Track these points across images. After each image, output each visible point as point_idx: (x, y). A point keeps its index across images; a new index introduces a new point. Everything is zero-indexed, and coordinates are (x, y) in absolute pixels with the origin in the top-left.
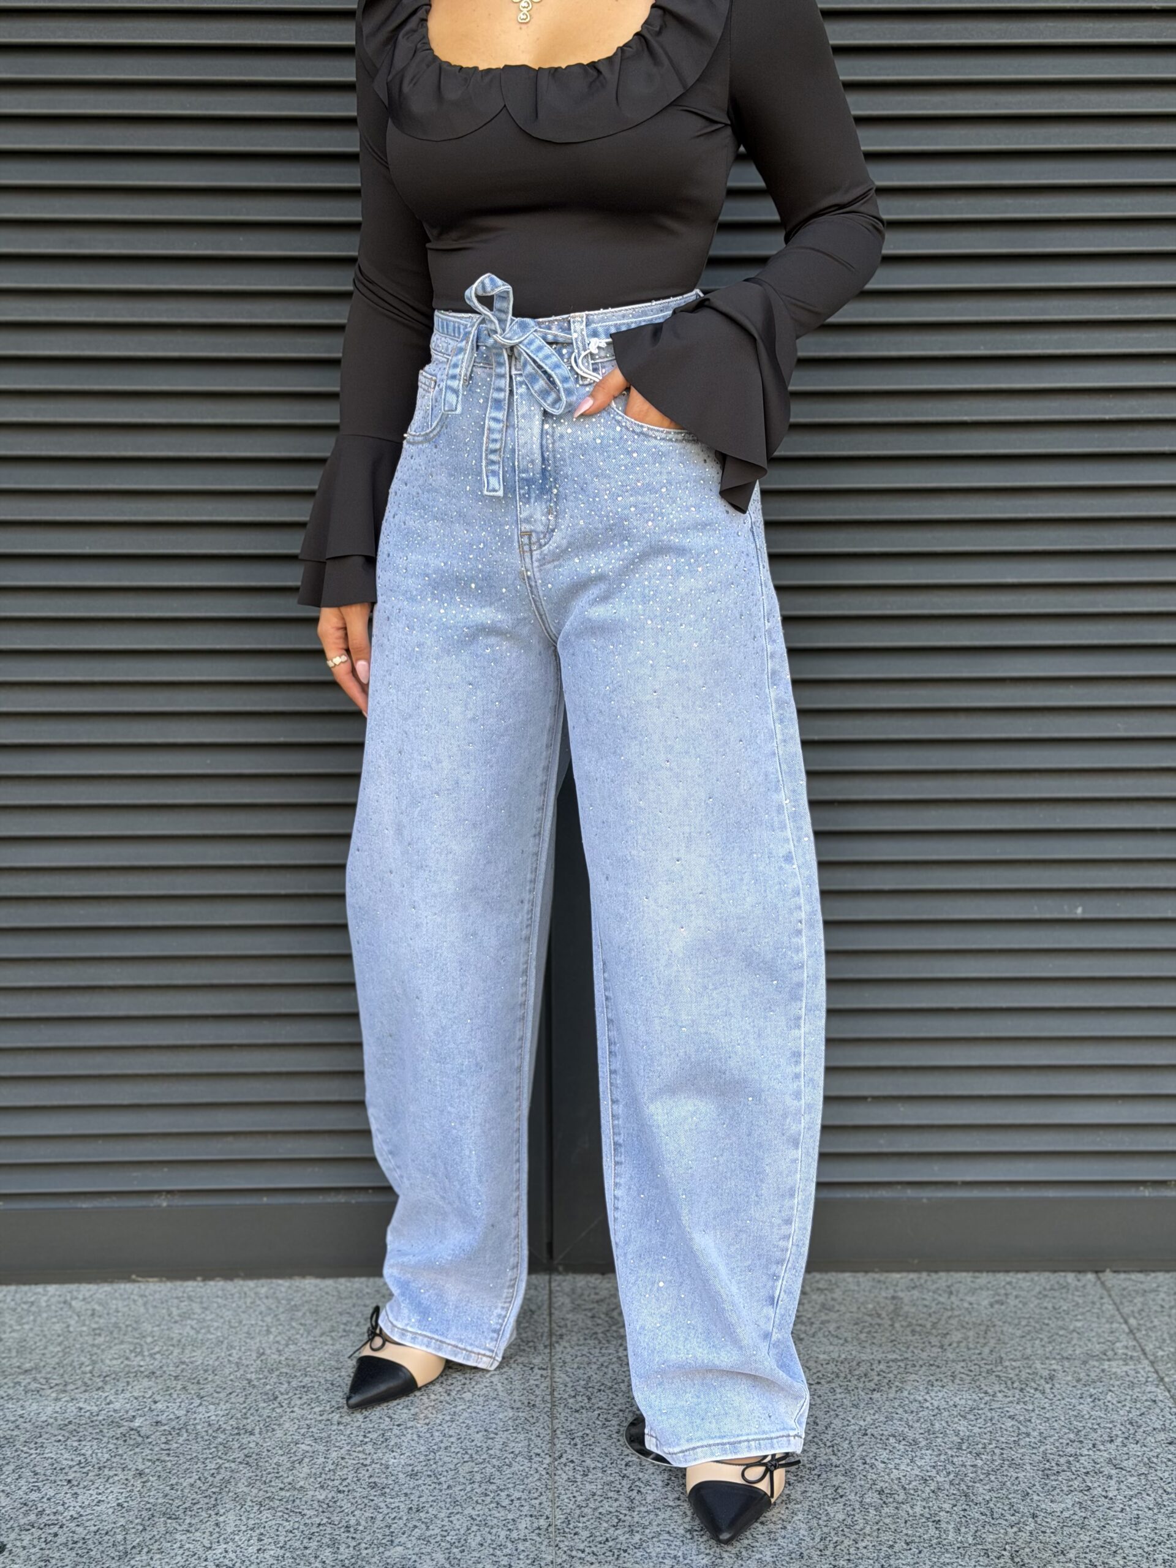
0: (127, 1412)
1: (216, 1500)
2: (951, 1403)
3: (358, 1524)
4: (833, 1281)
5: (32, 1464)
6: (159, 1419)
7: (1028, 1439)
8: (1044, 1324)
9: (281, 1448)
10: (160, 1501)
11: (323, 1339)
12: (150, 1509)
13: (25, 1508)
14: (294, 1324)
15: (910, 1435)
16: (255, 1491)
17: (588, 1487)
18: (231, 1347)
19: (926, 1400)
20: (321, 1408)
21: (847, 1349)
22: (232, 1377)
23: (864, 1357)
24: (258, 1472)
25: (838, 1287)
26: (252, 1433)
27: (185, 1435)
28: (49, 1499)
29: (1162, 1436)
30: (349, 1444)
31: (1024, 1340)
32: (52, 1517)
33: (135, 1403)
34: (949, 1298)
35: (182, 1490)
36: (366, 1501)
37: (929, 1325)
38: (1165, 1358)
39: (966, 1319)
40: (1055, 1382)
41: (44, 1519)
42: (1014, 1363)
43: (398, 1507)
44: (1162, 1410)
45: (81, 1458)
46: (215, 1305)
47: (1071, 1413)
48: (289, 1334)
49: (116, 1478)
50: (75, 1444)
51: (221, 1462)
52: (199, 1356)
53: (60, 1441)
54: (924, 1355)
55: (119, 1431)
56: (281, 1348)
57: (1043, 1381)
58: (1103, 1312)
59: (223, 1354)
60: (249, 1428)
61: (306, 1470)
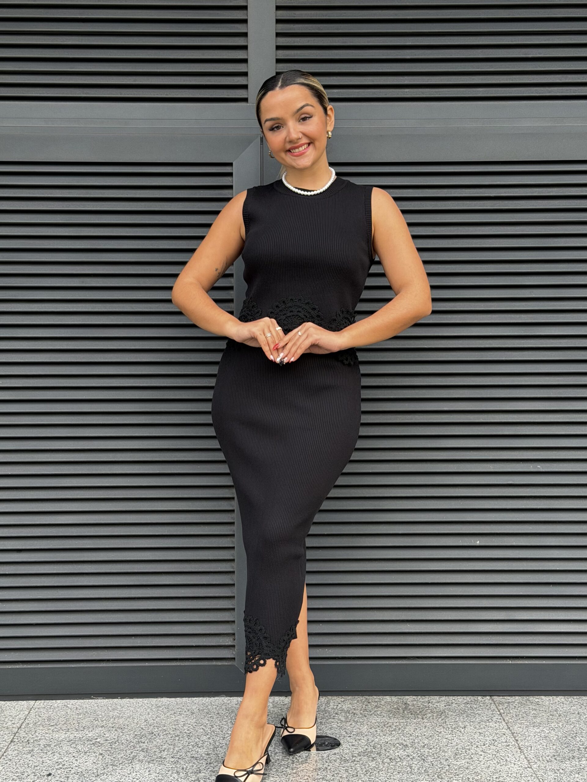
0: (94, 737)
1: (131, 761)
2: (423, 734)
3: (187, 767)
4: (381, 699)
5: (58, 752)
6: (107, 739)
7: (451, 745)
8: (465, 712)
9: (156, 747)
10: (110, 761)
11: (171, 716)
12: (106, 764)
13: (57, 764)
14: (159, 712)
15: (405, 743)
16: (146, 759)
17: (276, 757)
18: (134, 718)
19: (413, 734)
20: (172, 736)
21: (383, 719)
22: (135, 727)
23: (390, 721)
24: (147, 753)
25: (383, 700)
26: (144, 743)
27: (118, 744)
28: (66, 761)
29: (505, 744)
30: (182, 746)
31: (456, 716)
32: (68, 766)
33: (97, 735)
34: (428, 704)
35: (118, 759)
36: (190, 761)
37: (418, 712)
38: (512, 722)
39: (434, 710)
40: (466, 729)
41: (65, 767)
42: (451, 723)
43: (202, 763)
44: (506, 737)
45: (78, 750)
46: (126, 706)
47: (470, 737)
48: (157, 715)
49: (92, 755)
50: (75, 746)
51: (132, 751)
52: (121, 721)
53: (68, 745)
54: (415, 721)
55: (91, 743)
56: (154, 719)
57: (461, 728)
58: (490, 708)
59: (131, 720)
60: (143, 741)
61: (166, 753)
